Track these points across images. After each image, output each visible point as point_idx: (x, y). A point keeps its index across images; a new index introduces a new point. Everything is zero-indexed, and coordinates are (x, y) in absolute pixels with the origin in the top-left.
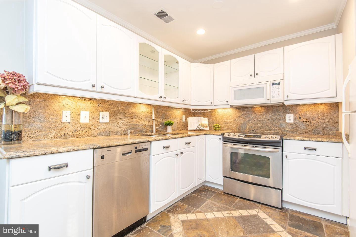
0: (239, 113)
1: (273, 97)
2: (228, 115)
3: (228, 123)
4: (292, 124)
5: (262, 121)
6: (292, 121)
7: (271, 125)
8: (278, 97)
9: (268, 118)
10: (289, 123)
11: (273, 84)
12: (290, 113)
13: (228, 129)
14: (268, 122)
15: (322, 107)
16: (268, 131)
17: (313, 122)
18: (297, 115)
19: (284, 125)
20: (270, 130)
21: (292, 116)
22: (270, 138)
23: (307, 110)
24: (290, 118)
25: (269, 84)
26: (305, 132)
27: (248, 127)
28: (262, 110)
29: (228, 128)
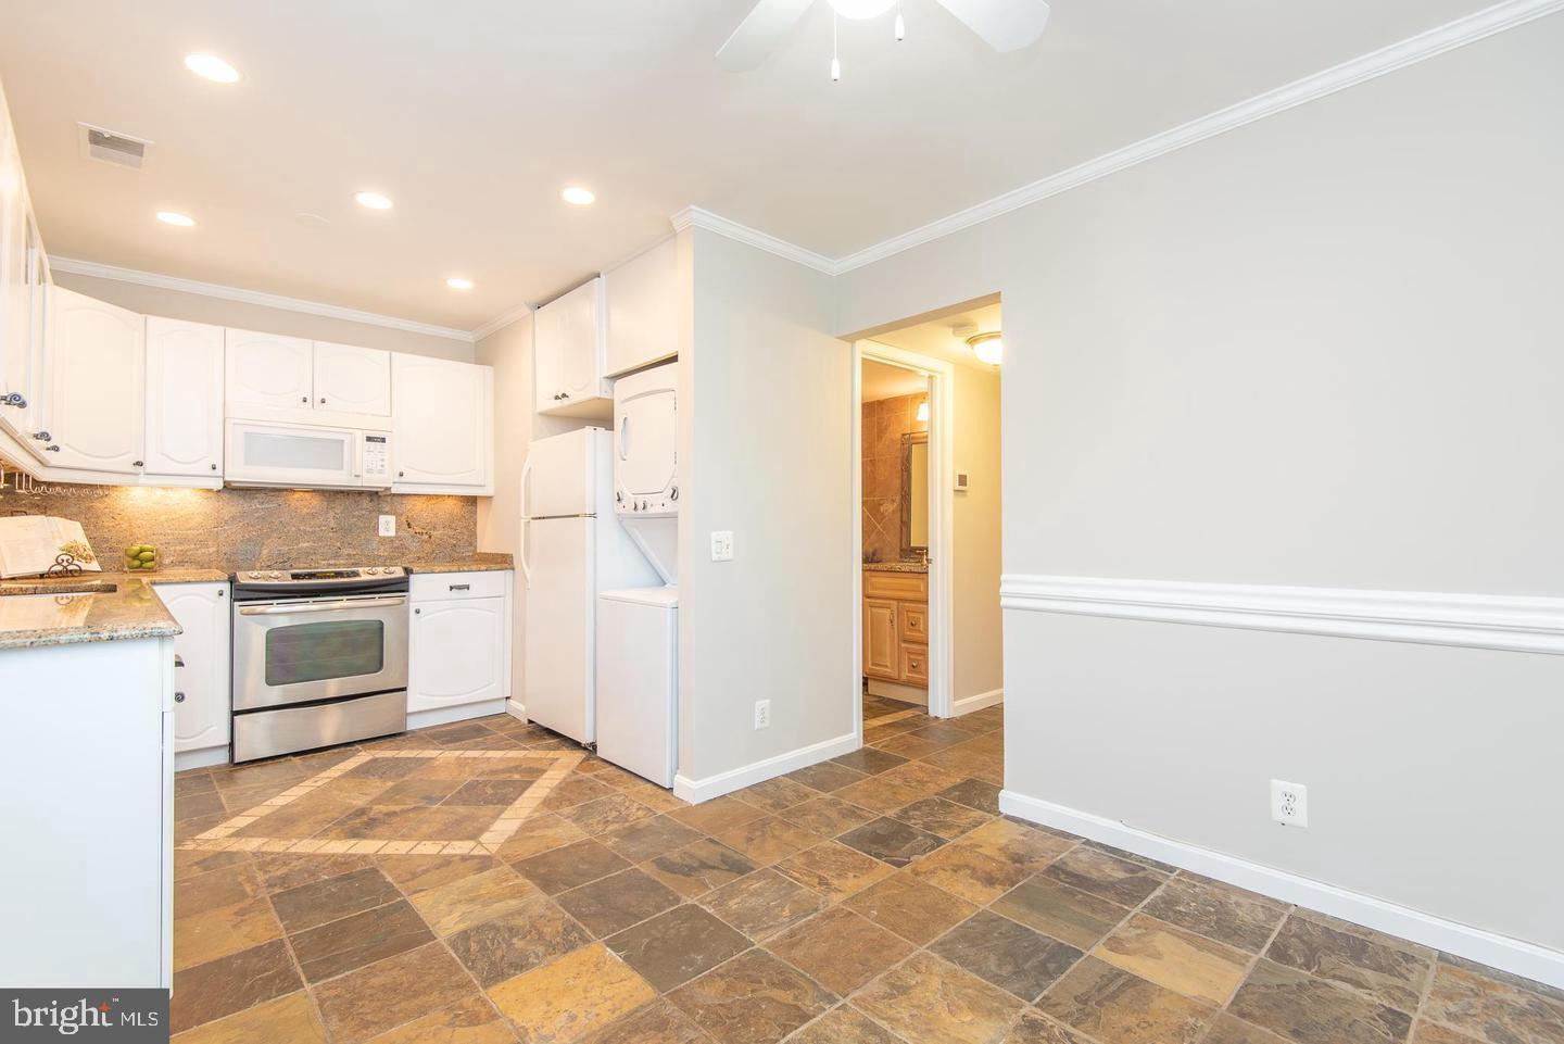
0: (232, 507)
1: (369, 471)
2: (182, 513)
3: (183, 541)
4: (391, 540)
5: (314, 532)
6: (392, 533)
7: (339, 544)
8: (381, 472)
9: (332, 524)
10: (384, 538)
11: (369, 439)
12: (387, 513)
13: (182, 563)
14: (331, 534)
15: (451, 502)
16: (331, 562)
17: (434, 533)
18: (403, 519)
19: (375, 544)
20: (336, 557)
21: (392, 519)
22: (380, 574)
23: (425, 506)
24: (387, 526)
25: (360, 437)
26: (419, 558)
27: (265, 552)
28: (315, 502)
29: (180, 559)
